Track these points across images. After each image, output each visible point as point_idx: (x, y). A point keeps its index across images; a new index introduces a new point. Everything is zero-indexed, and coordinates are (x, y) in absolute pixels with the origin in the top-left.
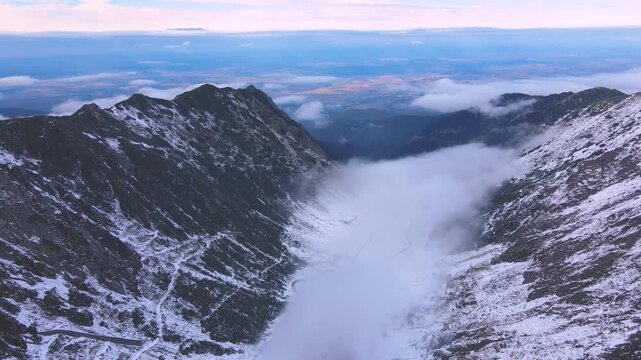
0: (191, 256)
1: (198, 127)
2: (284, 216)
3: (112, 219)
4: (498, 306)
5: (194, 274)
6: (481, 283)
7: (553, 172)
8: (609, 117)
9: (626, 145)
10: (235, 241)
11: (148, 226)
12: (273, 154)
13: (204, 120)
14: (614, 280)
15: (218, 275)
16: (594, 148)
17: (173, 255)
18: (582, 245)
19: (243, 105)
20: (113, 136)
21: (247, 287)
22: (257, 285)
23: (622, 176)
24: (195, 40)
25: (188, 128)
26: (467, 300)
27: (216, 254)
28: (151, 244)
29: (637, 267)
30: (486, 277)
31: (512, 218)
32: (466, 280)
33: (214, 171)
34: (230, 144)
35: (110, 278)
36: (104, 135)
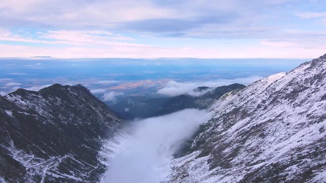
0: (51, 167)
1: (53, 105)
2: (98, 146)
3: (10, 150)
4: (198, 175)
5: (54, 175)
6: (191, 167)
7: (218, 118)
8: (239, 95)
9: (243, 105)
10: (74, 159)
11: (29, 153)
12: (91, 117)
13: (56, 101)
14: (239, 157)
15: (66, 175)
16: (234, 108)
17: (43, 166)
18: (228, 145)
19: (76, 94)
20: (9, 109)
21: (81, 180)
22: (86, 179)
23: (242, 118)
24: (44, 62)
25: (47, 105)
26: (185, 175)
27: (65, 165)
28: (31, 162)
29: (247, 150)
30: (193, 164)
31: (203, 139)
32: (185, 167)
33: (62, 125)
34: (69, 112)
35: (11, 178)
36: (4, 109)
